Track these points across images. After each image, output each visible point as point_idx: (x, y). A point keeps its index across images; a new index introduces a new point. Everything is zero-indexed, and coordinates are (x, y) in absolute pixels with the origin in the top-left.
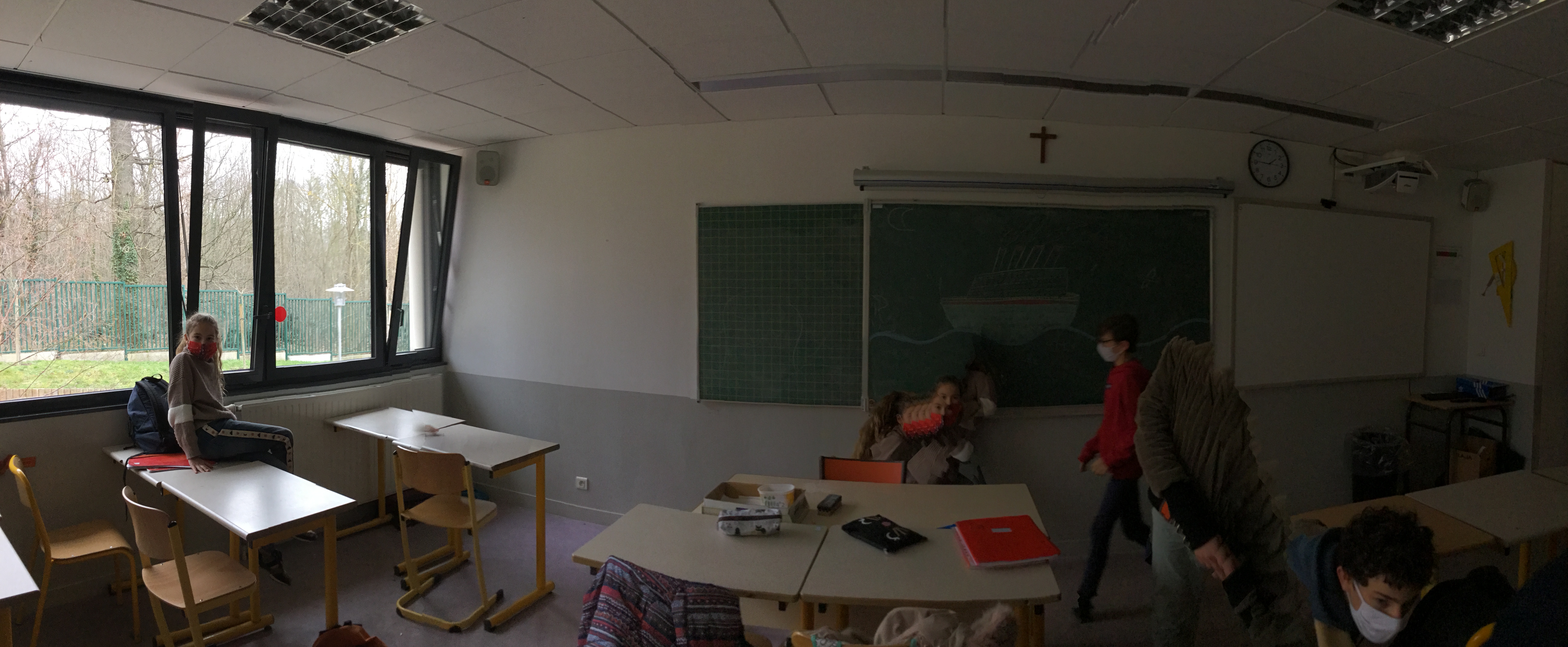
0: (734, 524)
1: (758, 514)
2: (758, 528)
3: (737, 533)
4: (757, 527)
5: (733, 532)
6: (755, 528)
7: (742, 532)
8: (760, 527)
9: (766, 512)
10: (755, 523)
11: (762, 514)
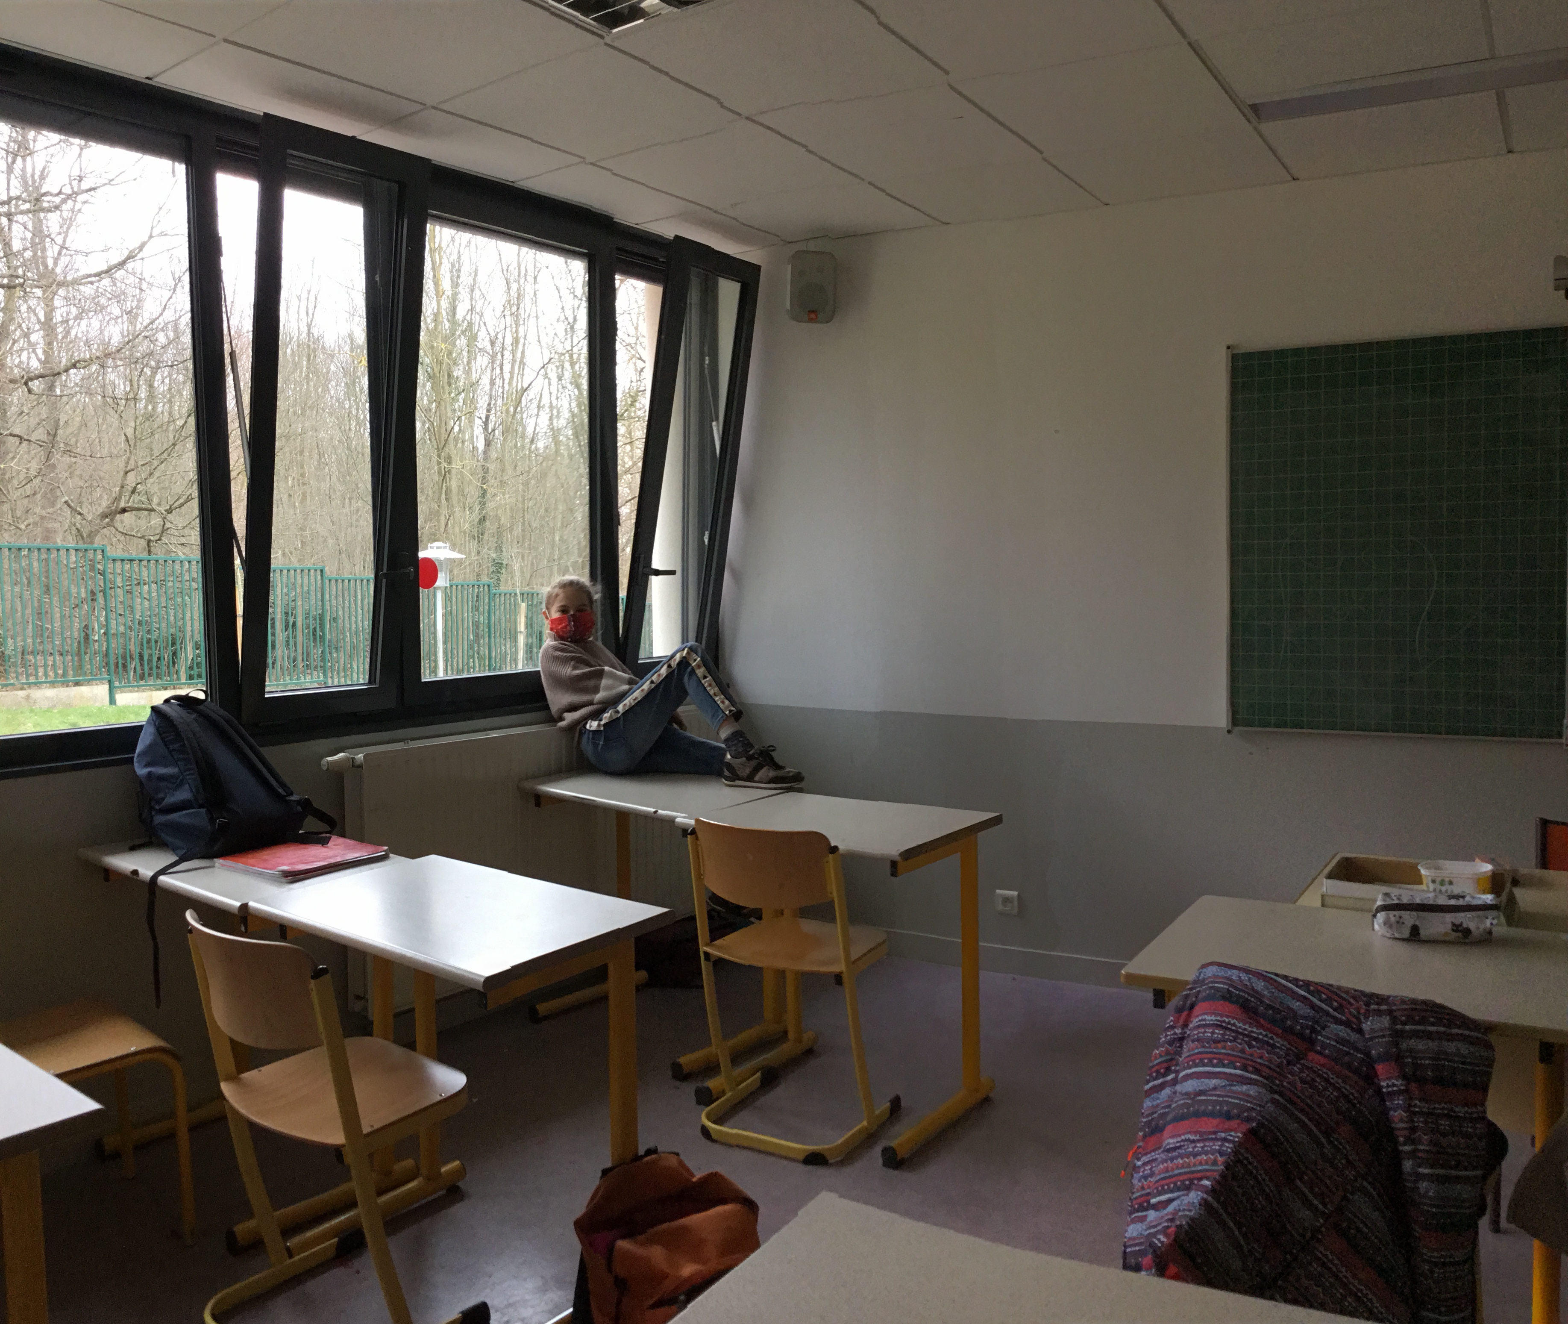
0: (1409, 918)
1: (1453, 902)
2: (1456, 928)
3: (1414, 936)
4: (1453, 924)
5: (1406, 933)
6: (1450, 926)
7: (1424, 933)
8: (1461, 925)
9: (1468, 898)
10: (1449, 918)
11: (1461, 902)
